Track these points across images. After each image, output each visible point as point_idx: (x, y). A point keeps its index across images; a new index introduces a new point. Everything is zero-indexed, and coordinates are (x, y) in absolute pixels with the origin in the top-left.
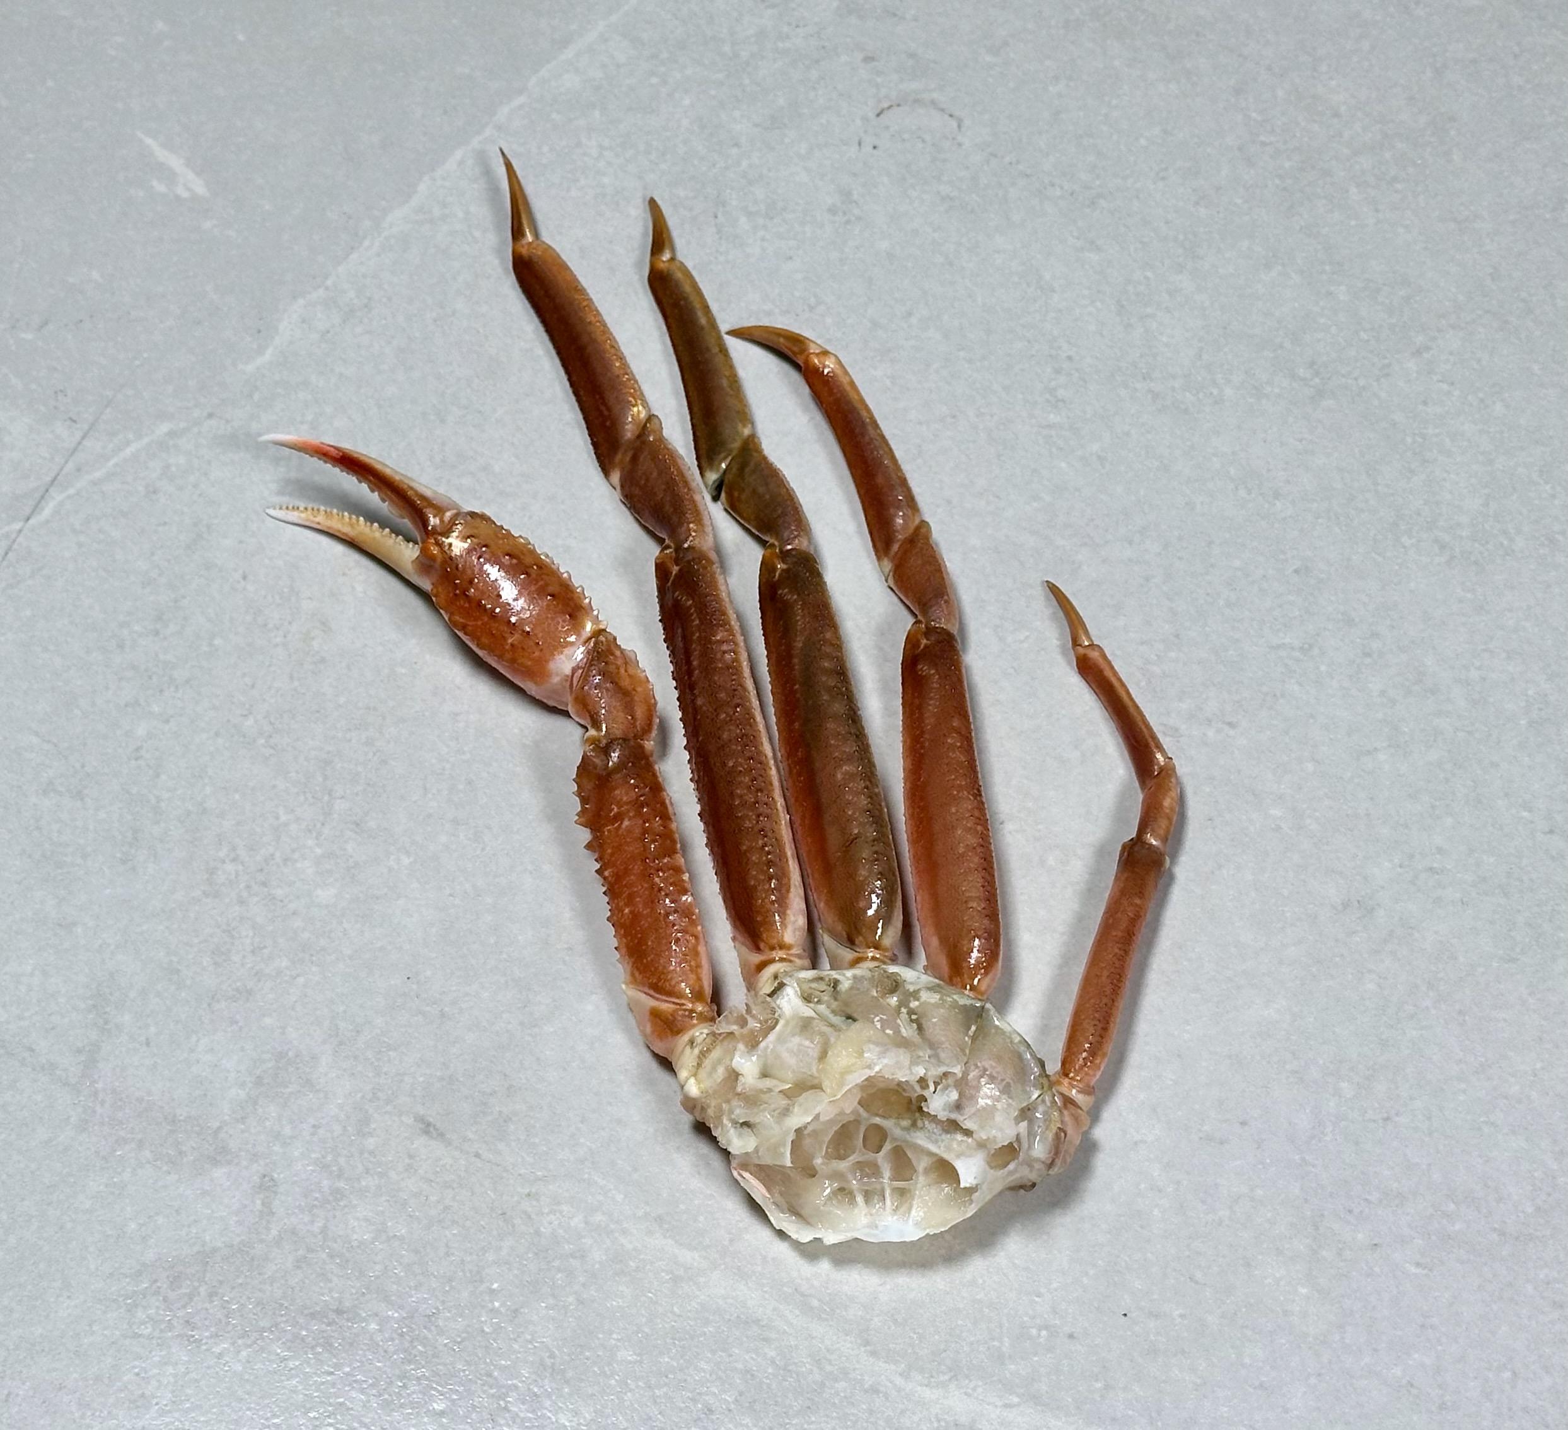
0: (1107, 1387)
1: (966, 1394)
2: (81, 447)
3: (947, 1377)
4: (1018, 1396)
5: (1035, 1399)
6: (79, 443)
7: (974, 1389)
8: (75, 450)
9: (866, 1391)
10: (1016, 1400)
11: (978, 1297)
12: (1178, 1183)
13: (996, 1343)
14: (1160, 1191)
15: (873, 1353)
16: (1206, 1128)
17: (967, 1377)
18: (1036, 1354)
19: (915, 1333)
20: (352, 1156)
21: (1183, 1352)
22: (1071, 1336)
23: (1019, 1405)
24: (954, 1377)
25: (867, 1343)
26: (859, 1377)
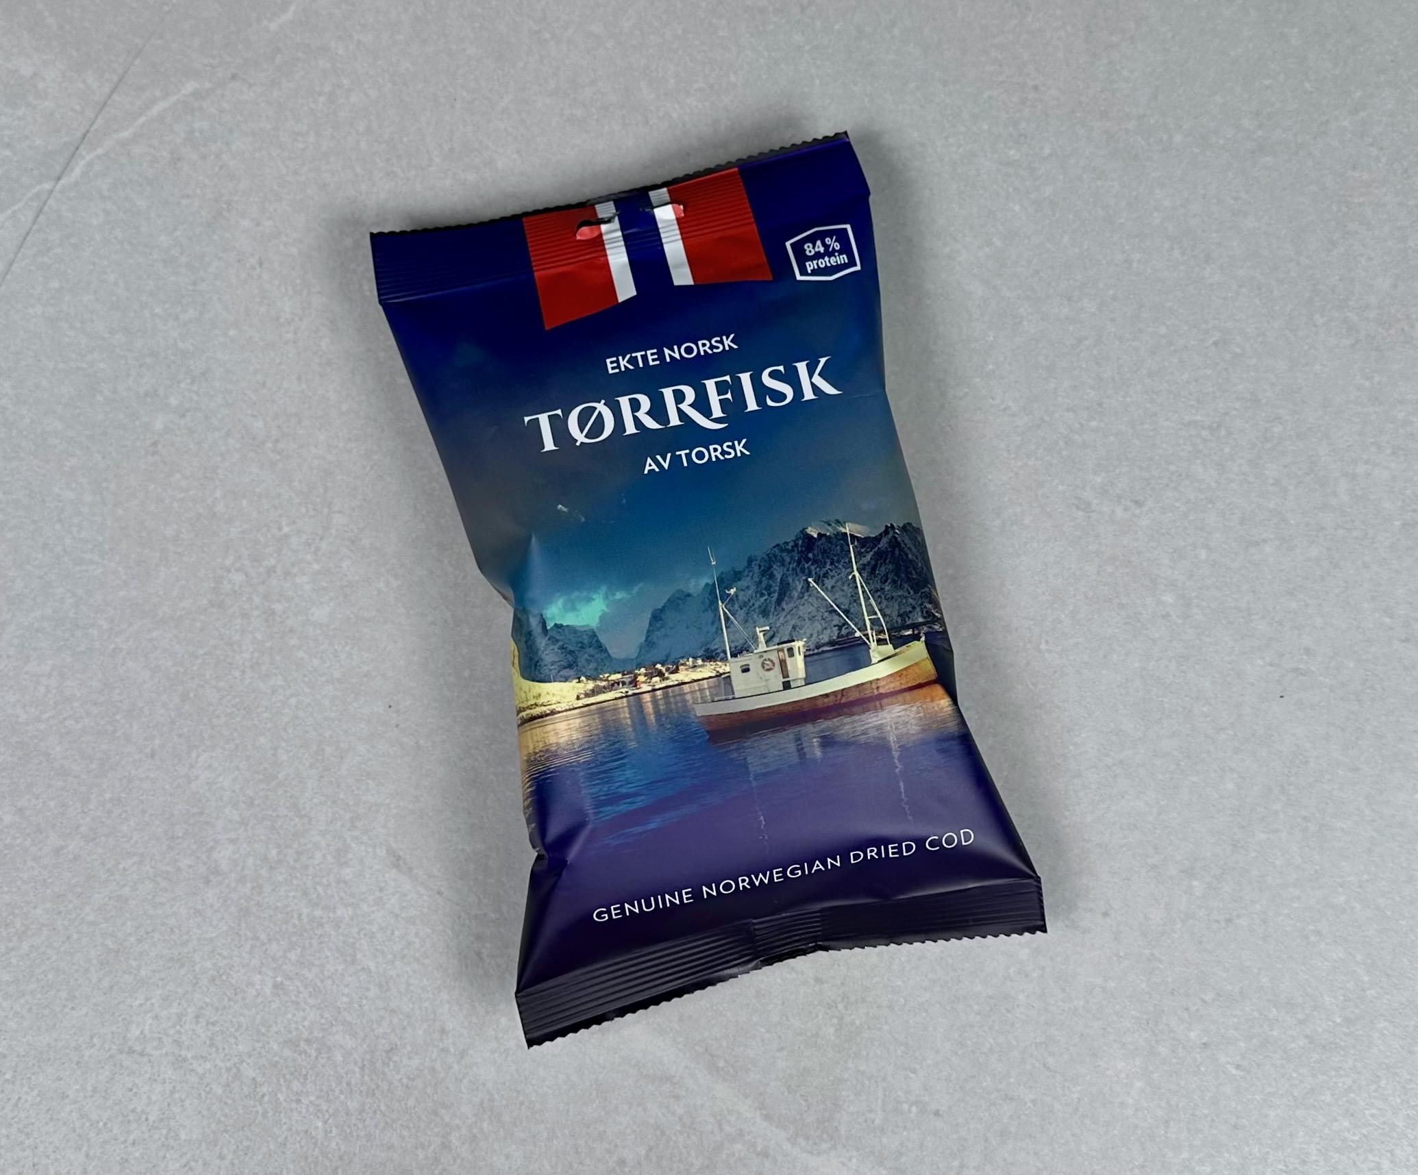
2: (110, 102)
6: (110, 97)
8: (105, 103)
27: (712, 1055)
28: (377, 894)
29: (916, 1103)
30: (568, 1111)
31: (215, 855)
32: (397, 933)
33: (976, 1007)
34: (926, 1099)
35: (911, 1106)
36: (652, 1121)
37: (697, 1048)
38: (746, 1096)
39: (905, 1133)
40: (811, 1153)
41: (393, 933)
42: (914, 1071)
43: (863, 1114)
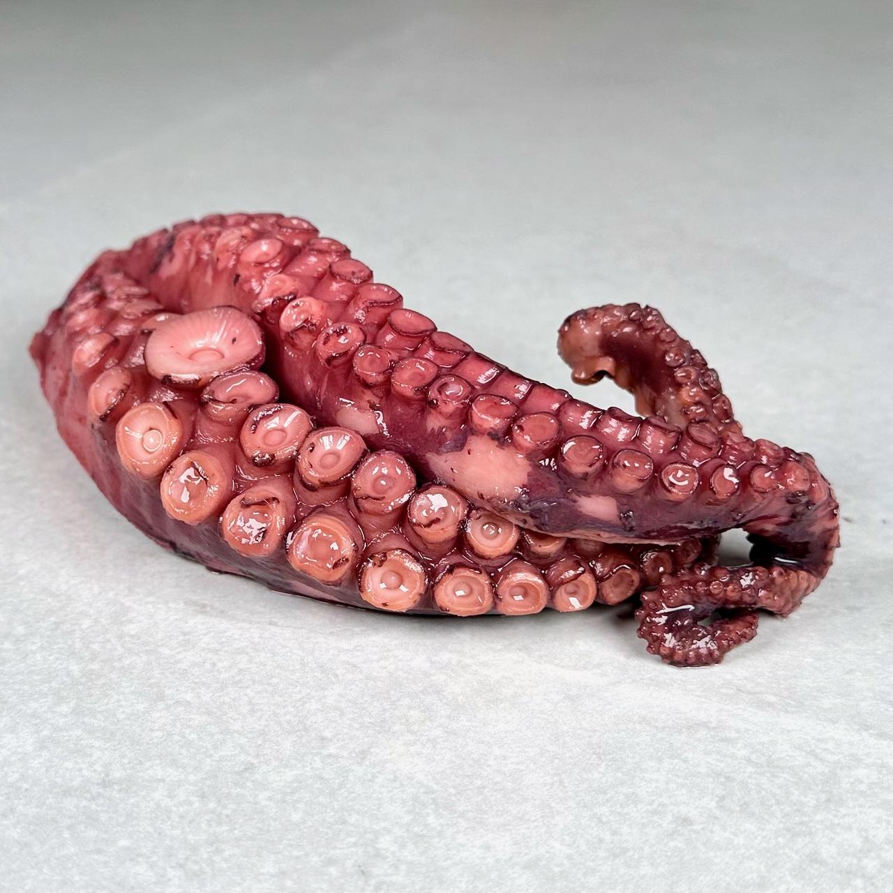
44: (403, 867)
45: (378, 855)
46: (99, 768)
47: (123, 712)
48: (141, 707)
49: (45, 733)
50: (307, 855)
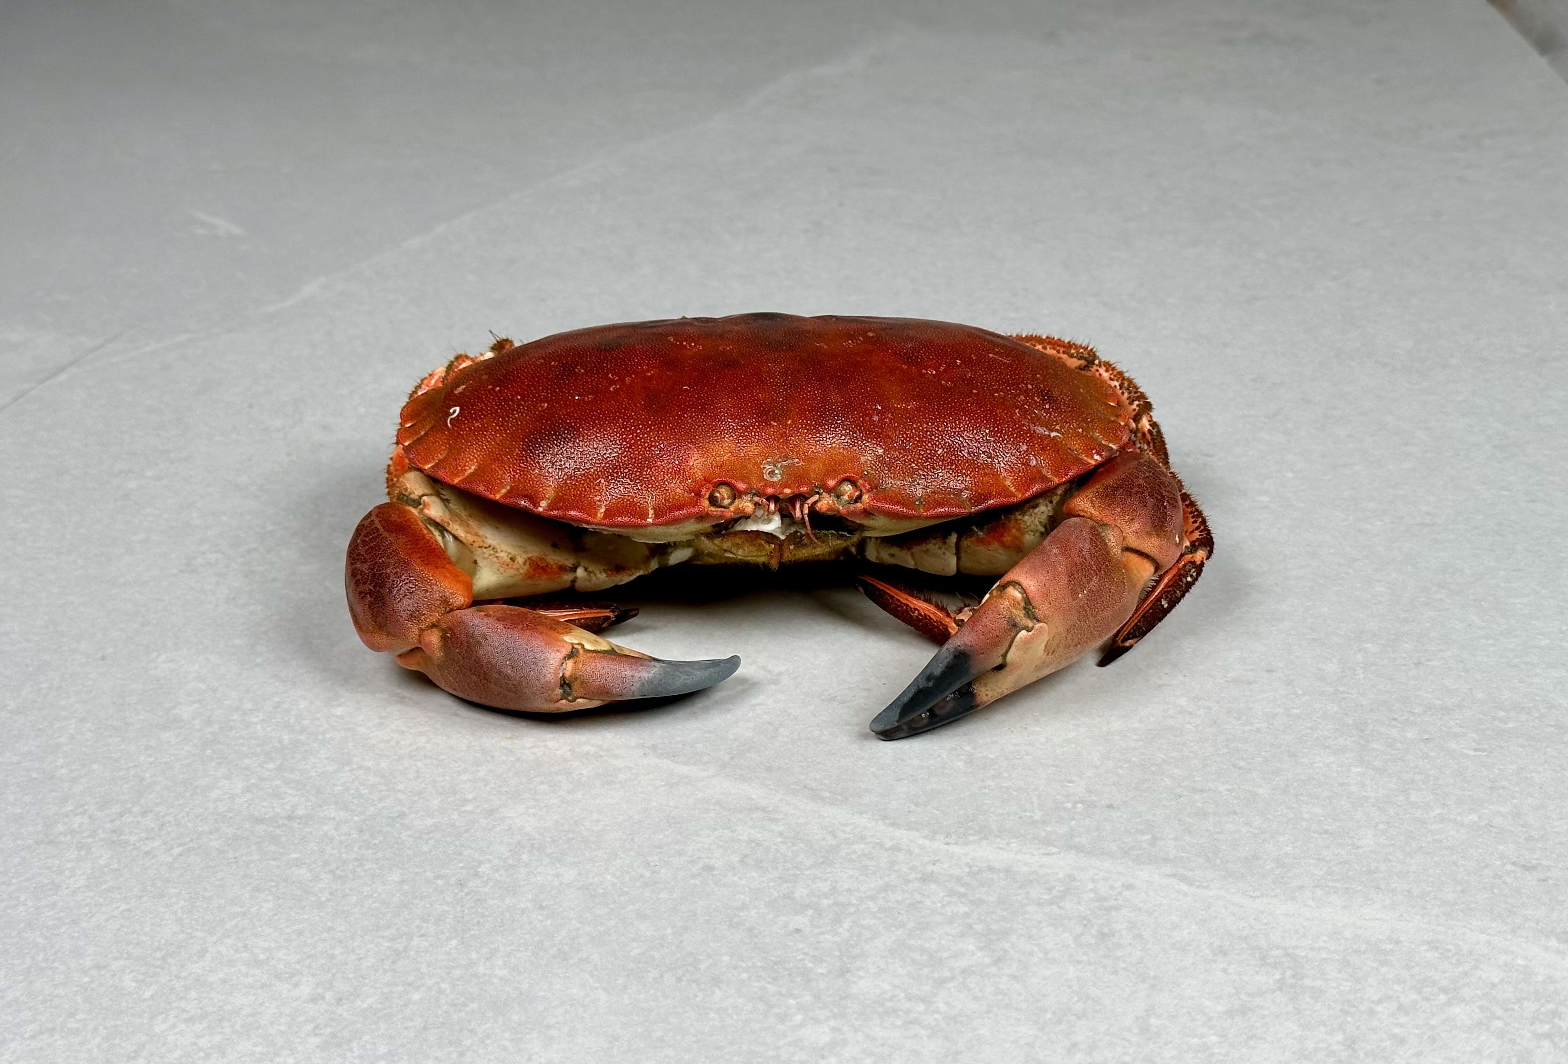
0: (1155, 839)
1: (999, 848)
3: (975, 838)
4: (1055, 846)
5: (1079, 849)
7: (1008, 844)
9: (887, 850)
10: (1055, 850)
11: (1004, 785)
12: (1209, 708)
13: (1028, 814)
14: (1190, 714)
15: (893, 824)
16: (1229, 675)
17: (998, 836)
18: (1073, 819)
19: (938, 810)
20: (318, 719)
21: (1235, 813)
22: (1110, 807)
23: (1060, 853)
24: (986, 838)
25: (885, 818)
26: (878, 841)
27: (812, 789)
28: (377, 721)
29: (1082, 802)
30: (632, 840)
31: (176, 711)
32: (403, 743)
33: (1135, 737)
34: (1094, 798)
35: (1075, 803)
36: (744, 837)
37: (792, 787)
38: (861, 813)
39: (1073, 822)
40: (956, 843)
41: (398, 742)
42: (1072, 782)
43: (1016, 814)
44: (491, 883)
45: (476, 875)
46: (288, 807)
47: (316, 771)
48: (330, 768)
49: (253, 781)
50: (425, 871)
